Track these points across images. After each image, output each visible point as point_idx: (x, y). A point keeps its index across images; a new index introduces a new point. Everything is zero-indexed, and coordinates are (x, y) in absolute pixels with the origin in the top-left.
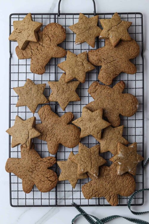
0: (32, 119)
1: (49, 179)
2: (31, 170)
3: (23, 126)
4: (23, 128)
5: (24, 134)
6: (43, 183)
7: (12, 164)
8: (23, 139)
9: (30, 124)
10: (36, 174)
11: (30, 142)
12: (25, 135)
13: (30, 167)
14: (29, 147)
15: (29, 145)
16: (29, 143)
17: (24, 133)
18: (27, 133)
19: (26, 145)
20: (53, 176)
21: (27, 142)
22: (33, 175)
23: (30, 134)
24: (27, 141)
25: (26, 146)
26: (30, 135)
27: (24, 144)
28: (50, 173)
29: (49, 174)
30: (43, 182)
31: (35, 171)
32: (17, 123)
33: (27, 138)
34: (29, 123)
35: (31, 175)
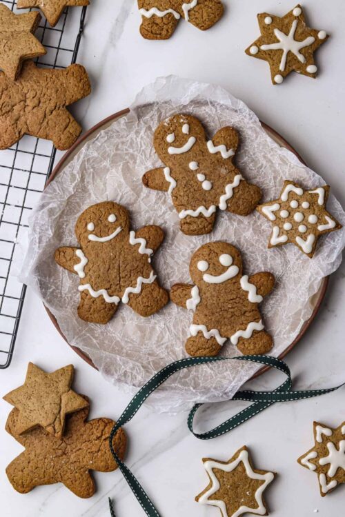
0: (67, 370)
1: (104, 437)
2: (60, 452)
3: (48, 385)
4: (48, 390)
5: (48, 402)
6: (99, 454)
7: (20, 473)
8: (46, 413)
9: (64, 380)
10: (74, 450)
11: (62, 421)
12: (53, 405)
13: (54, 449)
14: (60, 433)
15: (61, 427)
16: (61, 424)
17: (50, 400)
18: (57, 401)
19: (54, 427)
20: (105, 427)
21: (56, 422)
22: (72, 457)
23: (63, 401)
24: (57, 419)
25: (55, 430)
26: (63, 405)
27: (50, 425)
28: (96, 427)
29: (94, 430)
30: (98, 451)
31: (69, 446)
32: (33, 379)
33: (56, 411)
34: (62, 378)
35: (68, 460)
